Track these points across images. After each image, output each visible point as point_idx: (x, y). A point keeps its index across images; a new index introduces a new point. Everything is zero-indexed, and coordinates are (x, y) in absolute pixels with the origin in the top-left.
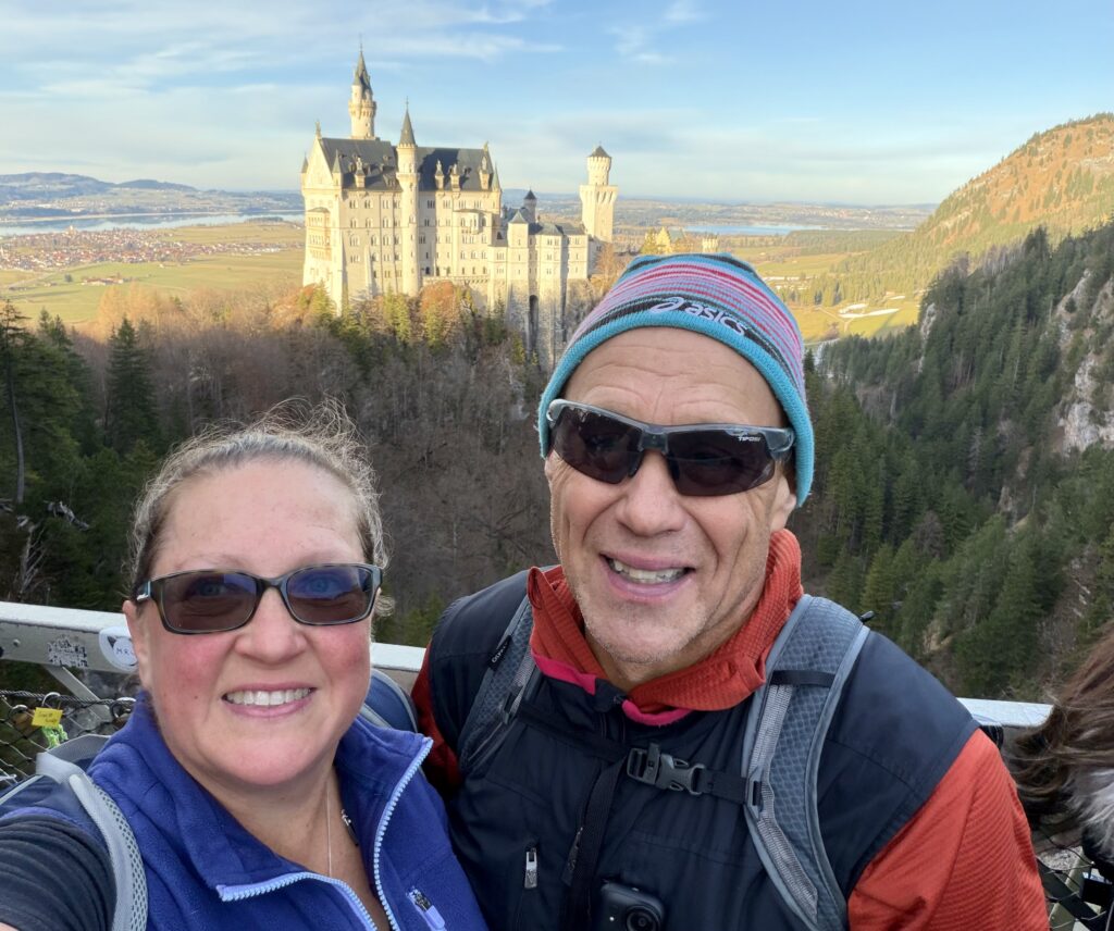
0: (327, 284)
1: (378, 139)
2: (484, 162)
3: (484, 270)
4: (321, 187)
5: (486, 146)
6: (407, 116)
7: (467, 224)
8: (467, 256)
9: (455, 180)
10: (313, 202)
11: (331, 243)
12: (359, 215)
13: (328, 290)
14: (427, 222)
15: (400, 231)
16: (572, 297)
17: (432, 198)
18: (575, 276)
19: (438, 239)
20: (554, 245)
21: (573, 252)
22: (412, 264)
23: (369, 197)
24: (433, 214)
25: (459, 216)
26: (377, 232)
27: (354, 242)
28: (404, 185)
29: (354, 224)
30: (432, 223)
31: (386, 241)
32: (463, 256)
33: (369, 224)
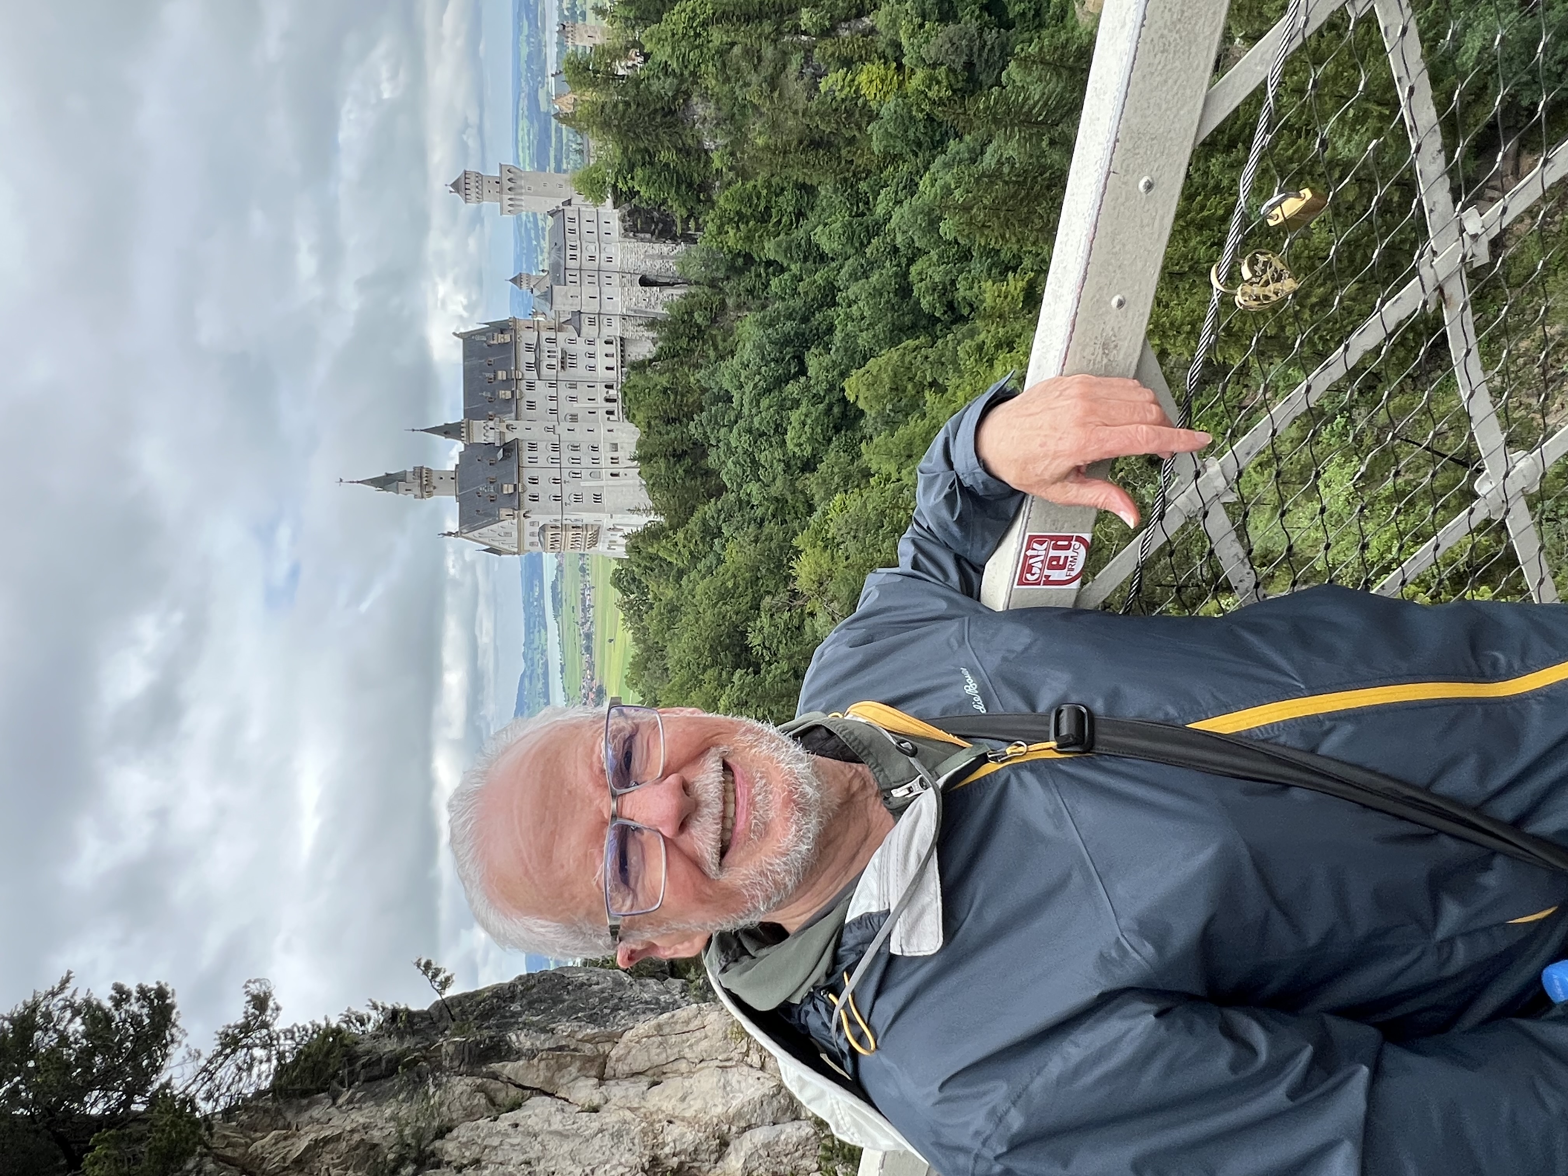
0: (627, 530)
1: (457, 466)
2: (478, 338)
3: (607, 342)
4: (515, 534)
5: (458, 335)
6: (426, 430)
7: (554, 362)
8: (592, 362)
9: (502, 375)
10: (532, 544)
11: (579, 524)
12: (545, 489)
13: (635, 530)
14: (552, 411)
15: (563, 446)
16: (643, 231)
17: (524, 405)
18: (616, 225)
19: (573, 399)
20: (578, 253)
21: (586, 226)
22: (603, 431)
23: (526, 480)
24: (543, 405)
25: (544, 371)
26: (565, 472)
27: (578, 498)
28: (509, 437)
29: (556, 498)
30: (553, 405)
31: (576, 461)
32: (592, 368)
33: (555, 481)
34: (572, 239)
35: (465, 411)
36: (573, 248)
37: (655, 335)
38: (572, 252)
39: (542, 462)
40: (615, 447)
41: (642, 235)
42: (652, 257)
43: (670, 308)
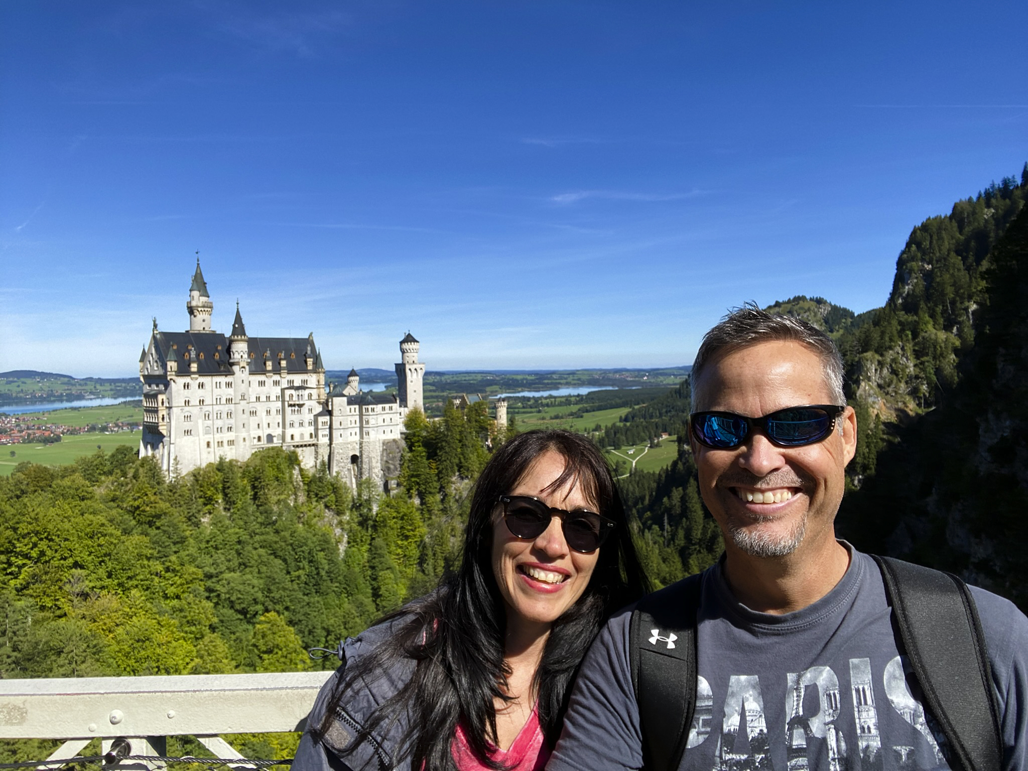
1: (214, 332)
2: (309, 348)
3: (311, 435)
4: (157, 373)
5: (311, 334)
6: (238, 313)
7: (295, 398)
8: (296, 425)
9: (284, 363)
12: (195, 394)
14: (258, 399)
15: (232, 407)
16: (388, 454)
17: (262, 378)
18: (390, 437)
19: (268, 412)
20: (370, 413)
21: (387, 417)
22: (244, 434)
23: (202, 379)
24: (263, 392)
25: (288, 392)
26: (210, 408)
27: (188, 418)
28: (236, 368)
29: (187, 403)
30: (263, 398)
31: (219, 416)
32: (292, 425)
33: (202, 402)
34: (378, 408)
35: (256, 339)
36: (373, 410)
37: (318, 467)
38: (370, 410)
39: (217, 392)
40: (231, 443)
41: (385, 454)
42: (370, 462)
43: (337, 476)
